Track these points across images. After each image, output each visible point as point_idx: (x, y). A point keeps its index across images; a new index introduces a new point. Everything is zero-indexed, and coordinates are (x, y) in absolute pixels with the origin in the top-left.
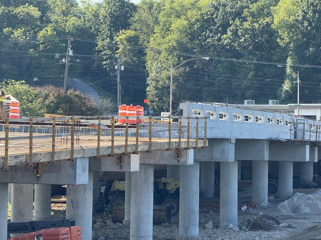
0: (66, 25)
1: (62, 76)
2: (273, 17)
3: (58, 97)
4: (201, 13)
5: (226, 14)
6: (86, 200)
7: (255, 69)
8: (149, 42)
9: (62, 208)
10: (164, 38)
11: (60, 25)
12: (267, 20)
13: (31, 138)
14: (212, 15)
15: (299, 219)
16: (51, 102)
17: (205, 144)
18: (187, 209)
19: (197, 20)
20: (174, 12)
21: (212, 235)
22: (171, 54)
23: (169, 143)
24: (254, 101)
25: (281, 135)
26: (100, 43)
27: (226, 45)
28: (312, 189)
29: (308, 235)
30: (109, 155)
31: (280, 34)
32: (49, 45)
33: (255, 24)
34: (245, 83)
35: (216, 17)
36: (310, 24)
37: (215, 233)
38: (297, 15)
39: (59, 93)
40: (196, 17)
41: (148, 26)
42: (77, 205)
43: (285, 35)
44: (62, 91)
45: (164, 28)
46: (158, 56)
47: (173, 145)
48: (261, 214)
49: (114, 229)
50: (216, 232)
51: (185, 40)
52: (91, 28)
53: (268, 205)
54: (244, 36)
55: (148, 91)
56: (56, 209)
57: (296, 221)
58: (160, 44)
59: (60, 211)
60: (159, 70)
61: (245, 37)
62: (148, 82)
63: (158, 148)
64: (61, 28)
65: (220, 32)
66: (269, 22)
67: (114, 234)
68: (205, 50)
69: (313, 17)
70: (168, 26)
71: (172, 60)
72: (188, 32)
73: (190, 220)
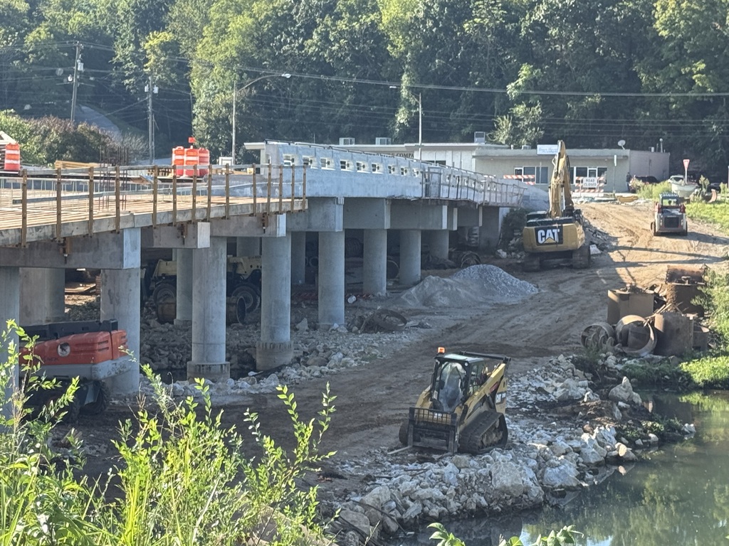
0: (68, 24)
1: (68, 101)
2: (380, 14)
3: (65, 135)
4: (273, 7)
5: (311, 8)
6: (131, 290)
7: (355, 92)
8: (194, 50)
9: (79, 302)
10: (217, 44)
11: (59, 24)
12: (372, 17)
13: (58, 199)
14: (290, 9)
15: (433, 314)
16: (54, 142)
17: (304, 206)
18: (273, 303)
19: (268, 18)
20: (232, 5)
21: (309, 340)
22: (228, 69)
23: (254, 205)
24: (353, 140)
25: (407, 190)
26: (119, 53)
27: (311, 55)
28: (448, 271)
29: (448, 339)
30: (170, 224)
31: (391, 38)
32: (42, 55)
33: (354, 24)
34: (341, 112)
35: (296, 14)
36: (436, 24)
37: (312, 338)
38: (415, 10)
39: (65, 128)
40: (265, 12)
41: (193, 26)
42: (118, 298)
43: (399, 41)
44: (70, 125)
45: (218, 29)
46: (209, 71)
47: (259, 208)
48: (379, 308)
49: (161, 332)
50: (314, 336)
51: (250, 48)
52: (105, 28)
53: (386, 294)
54: (339, 42)
55: (194, 125)
56: (70, 303)
57: (430, 317)
58: (212, 53)
59: (77, 306)
60: (211, 93)
61: (339, 44)
62: (196, 110)
63: (239, 212)
64: (61, 28)
65: (302, 35)
66: (376, 21)
67: (163, 340)
68: (279, 62)
69: (441, 13)
70: (223, 26)
71: (232, 77)
72: (254, 36)
73: (278, 318)
